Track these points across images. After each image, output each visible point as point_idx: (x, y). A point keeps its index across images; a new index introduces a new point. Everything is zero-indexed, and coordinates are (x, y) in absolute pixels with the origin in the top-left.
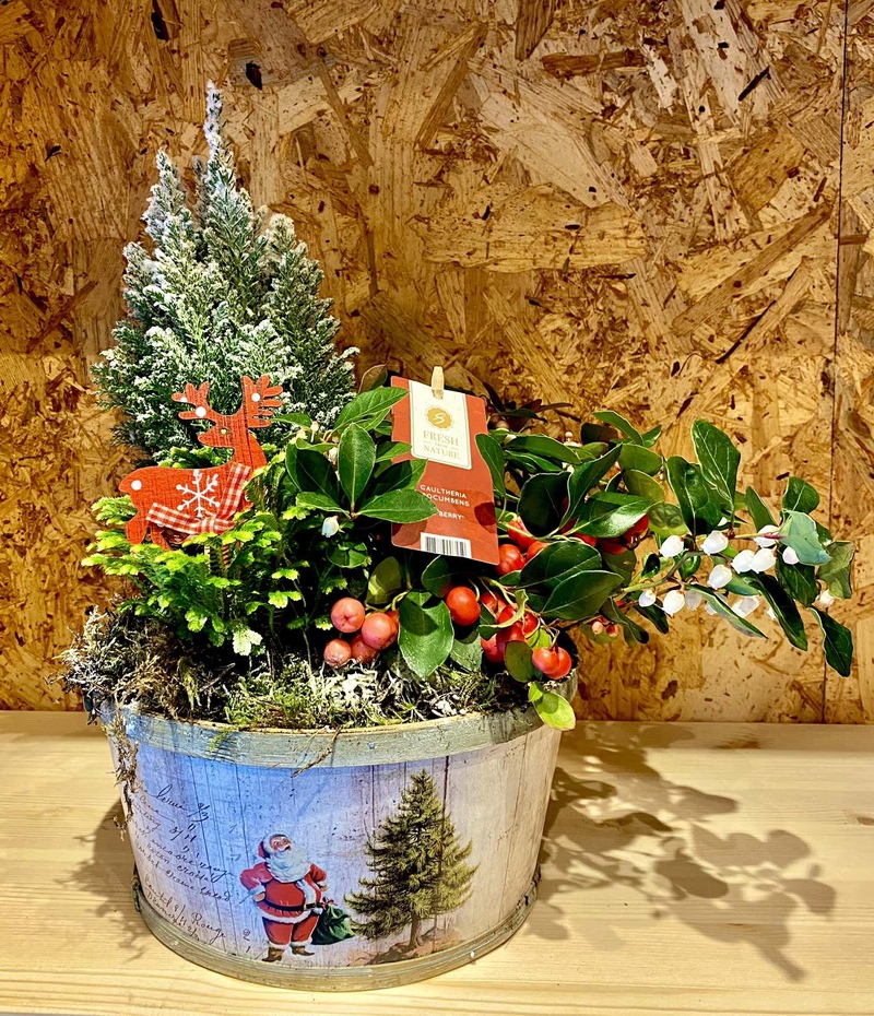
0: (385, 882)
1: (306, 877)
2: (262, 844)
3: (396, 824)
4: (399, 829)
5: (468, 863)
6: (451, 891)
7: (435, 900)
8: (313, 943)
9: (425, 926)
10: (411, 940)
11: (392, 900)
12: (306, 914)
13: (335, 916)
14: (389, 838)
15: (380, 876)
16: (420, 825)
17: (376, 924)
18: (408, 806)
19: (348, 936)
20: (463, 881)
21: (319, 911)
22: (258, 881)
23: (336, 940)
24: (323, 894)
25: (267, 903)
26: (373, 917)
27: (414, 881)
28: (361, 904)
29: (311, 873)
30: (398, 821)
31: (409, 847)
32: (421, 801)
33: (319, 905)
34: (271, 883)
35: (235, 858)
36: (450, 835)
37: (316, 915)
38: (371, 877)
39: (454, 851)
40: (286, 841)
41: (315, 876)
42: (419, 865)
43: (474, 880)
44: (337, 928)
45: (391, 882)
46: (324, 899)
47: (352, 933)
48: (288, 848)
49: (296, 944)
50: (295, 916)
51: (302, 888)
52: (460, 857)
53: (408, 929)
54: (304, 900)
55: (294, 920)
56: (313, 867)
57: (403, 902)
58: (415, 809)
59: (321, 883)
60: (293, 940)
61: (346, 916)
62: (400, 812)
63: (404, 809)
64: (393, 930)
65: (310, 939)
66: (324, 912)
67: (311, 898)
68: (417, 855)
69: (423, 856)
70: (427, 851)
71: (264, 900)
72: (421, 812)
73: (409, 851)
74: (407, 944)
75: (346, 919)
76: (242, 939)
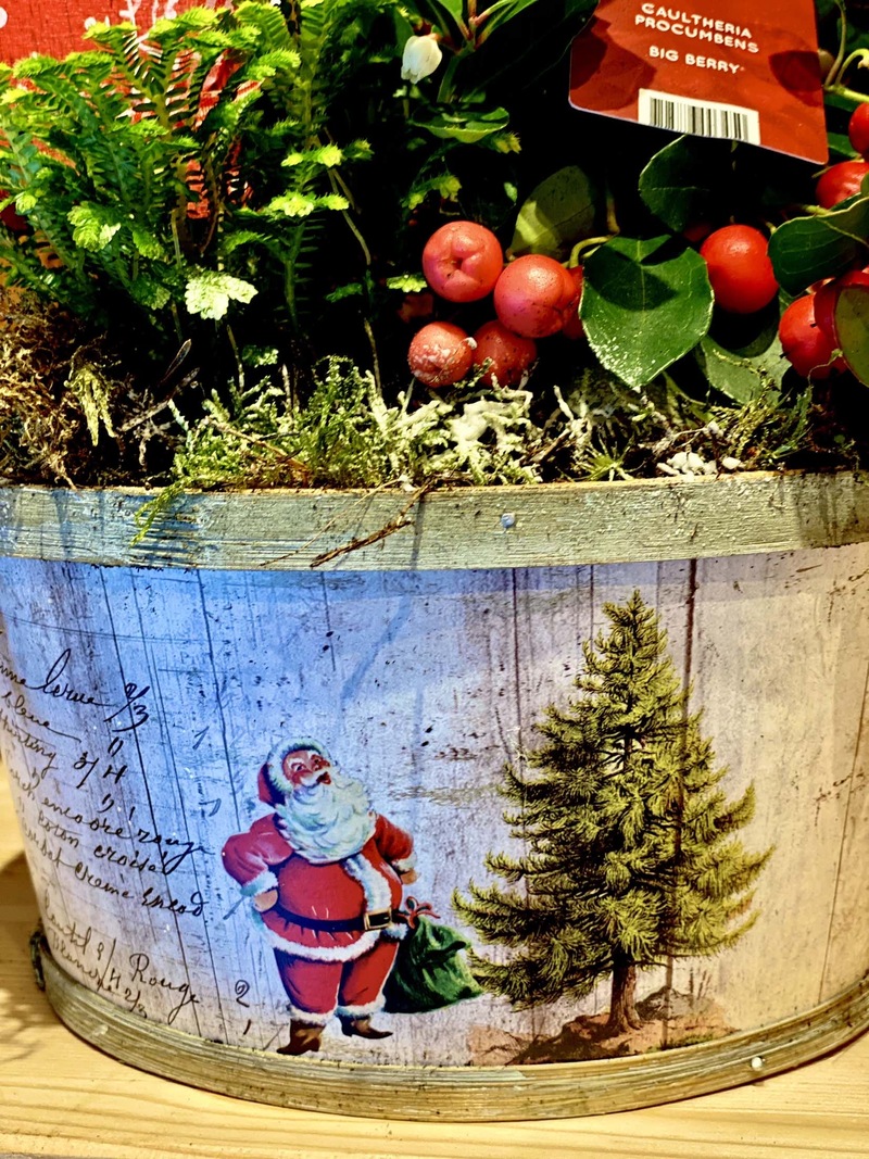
0: (550, 867)
1: (366, 850)
2: (265, 770)
3: (571, 723)
4: (578, 737)
5: (743, 842)
6: (705, 905)
7: (666, 921)
8: (389, 1008)
9: (646, 983)
10: (613, 1012)
11: (565, 909)
12: (368, 939)
13: (435, 944)
14: (557, 757)
15: (538, 850)
16: (628, 732)
17: (530, 967)
18: (599, 681)
19: (466, 993)
20: (734, 884)
21: (399, 930)
22: (259, 860)
23: (439, 1002)
24: (407, 891)
25: (281, 915)
26: (522, 950)
27: (617, 867)
28: (495, 918)
29: (377, 839)
30: (575, 716)
31: (603, 782)
32: (630, 672)
33: (397, 917)
34: (289, 863)
35: (209, 808)
36: (702, 765)
37: (394, 940)
38: (516, 852)
39: (711, 806)
40: (320, 762)
41: (388, 846)
42: (629, 830)
43: (759, 885)
44: (439, 972)
45: (564, 867)
46: (409, 903)
47: (474, 986)
48: (324, 778)
49: (353, 1010)
50: (345, 944)
51: (359, 874)
52: (726, 823)
53: (603, 987)
54: (364, 903)
55: (343, 954)
56: (381, 823)
57: (592, 917)
58: (618, 690)
59: (402, 864)
60: (343, 1002)
61: (460, 945)
62: (581, 696)
63: (591, 689)
64: (572, 984)
65: (381, 1000)
66: (411, 932)
67: (379, 899)
68: (623, 804)
69: (637, 810)
70: (646, 797)
71: (278, 909)
72: (632, 701)
73: (604, 793)
74: (604, 1020)
75: (462, 954)
76: (235, 1006)
